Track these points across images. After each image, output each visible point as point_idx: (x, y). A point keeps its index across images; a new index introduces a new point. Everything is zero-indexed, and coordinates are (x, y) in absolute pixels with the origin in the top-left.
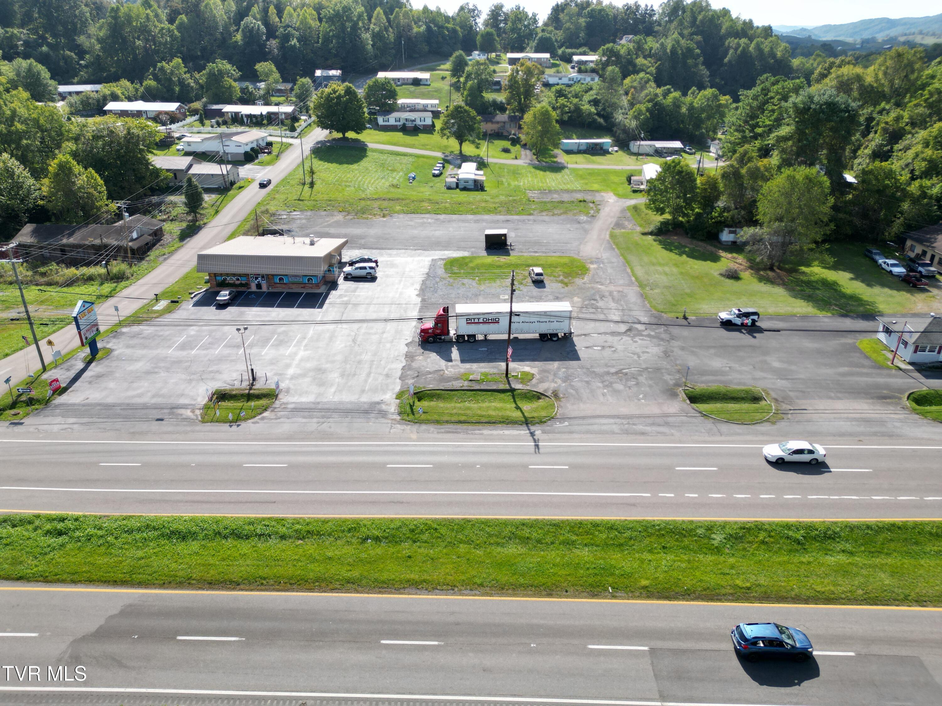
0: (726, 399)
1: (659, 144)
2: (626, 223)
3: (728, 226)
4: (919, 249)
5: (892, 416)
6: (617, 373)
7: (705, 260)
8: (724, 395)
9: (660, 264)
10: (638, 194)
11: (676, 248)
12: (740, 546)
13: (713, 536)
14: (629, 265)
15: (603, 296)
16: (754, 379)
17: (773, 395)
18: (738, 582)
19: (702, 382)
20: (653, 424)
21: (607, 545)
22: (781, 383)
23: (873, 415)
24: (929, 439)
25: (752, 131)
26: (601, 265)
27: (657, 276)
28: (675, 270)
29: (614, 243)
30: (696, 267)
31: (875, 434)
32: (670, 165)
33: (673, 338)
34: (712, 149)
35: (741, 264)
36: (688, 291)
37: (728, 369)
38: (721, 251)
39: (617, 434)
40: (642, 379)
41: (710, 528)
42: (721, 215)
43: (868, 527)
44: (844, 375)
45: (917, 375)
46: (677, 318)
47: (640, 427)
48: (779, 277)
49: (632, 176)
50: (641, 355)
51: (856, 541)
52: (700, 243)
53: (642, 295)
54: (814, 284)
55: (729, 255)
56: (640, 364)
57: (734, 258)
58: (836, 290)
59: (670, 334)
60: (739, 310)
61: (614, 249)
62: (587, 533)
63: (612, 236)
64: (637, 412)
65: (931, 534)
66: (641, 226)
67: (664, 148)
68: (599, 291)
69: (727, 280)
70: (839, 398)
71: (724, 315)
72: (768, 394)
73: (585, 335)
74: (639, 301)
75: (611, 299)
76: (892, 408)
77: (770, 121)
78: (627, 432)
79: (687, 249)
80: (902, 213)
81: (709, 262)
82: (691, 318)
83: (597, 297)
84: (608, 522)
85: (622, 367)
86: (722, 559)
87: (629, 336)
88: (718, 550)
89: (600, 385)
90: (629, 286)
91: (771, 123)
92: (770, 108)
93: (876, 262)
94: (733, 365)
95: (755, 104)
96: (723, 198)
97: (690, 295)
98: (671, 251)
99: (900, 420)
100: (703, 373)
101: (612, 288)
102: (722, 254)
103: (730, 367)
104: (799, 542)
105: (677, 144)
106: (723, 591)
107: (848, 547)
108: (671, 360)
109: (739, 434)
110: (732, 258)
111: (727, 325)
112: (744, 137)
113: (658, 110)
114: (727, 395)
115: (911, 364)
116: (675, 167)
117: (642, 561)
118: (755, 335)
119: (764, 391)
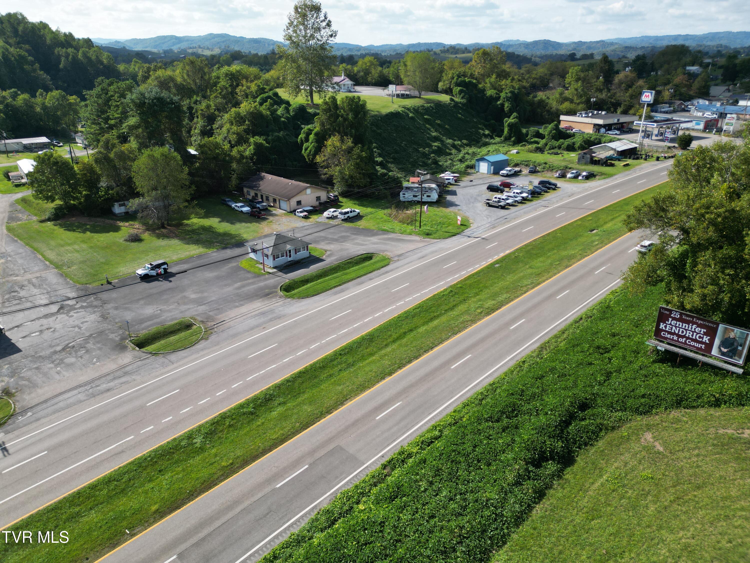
0: (167, 335)
1: (26, 141)
2: (20, 215)
3: (117, 201)
4: (252, 193)
5: (276, 304)
6: (63, 349)
7: (108, 232)
8: (164, 332)
9: (69, 245)
10: (22, 188)
11: (78, 227)
12: (216, 437)
13: (195, 441)
14: (39, 252)
15: (23, 286)
16: (182, 312)
17: (199, 318)
18: (224, 464)
19: (143, 329)
20: (115, 379)
21: (110, 497)
22: (202, 309)
23: (265, 309)
24: (300, 311)
25: (106, 123)
26: (9, 259)
27: (69, 255)
28: (84, 246)
29: (15, 235)
30: (102, 239)
31: (271, 320)
32: (43, 159)
33: (105, 302)
34: (78, 140)
35: (139, 229)
36: (102, 260)
37: (159, 311)
38: (118, 222)
39: (84, 401)
40: (90, 346)
41: (190, 436)
42: (106, 193)
43: (288, 381)
44: (239, 288)
45: (280, 274)
46: (102, 285)
47: (104, 386)
48: (171, 232)
49: (9, 172)
50: (81, 325)
51: (284, 394)
52: (98, 219)
53: (62, 275)
54: (197, 231)
55: (127, 224)
56: (83, 334)
57: (131, 225)
58: (213, 232)
59: (101, 300)
60: (151, 264)
61: (16, 241)
62: (89, 498)
63: (9, 229)
64: (97, 375)
65: (320, 368)
66: (36, 215)
67: (32, 144)
68: (16, 283)
69: (133, 244)
70: (242, 305)
71: (141, 272)
72: (195, 319)
73: (17, 327)
74: (61, 280)
75: (32, 287)
76: (274, 300)
77: (118, 114)
78: (93, 395)
79: (88, 227)
80: (234, 170)
81: (111, 233)
82: (114, 281)
83: (17, 289)
84: (104, 477)
85: (67, 342)
86: (206, 454)
87: (63, 313)
88: (202, 449)
89: (52, 365)
90: (45, 270)
91: (119, 116)
92: (114, 104)
93: (231, 207)
94: (162, 307)
95: (100, 101)
96: (104, 179)
97: (106, 263)
98: (74, 231)
99: (281, 306)
100: (142, 321)
101: (28, 276)
102: (121, 224)
103: (160, 310)
104: (252, 413)
105: (44, 140)
106: (216, 476)
107: (281, 400)
108: (111, 321)
109: (186, 357)
110: (129, 225)
111: (146, 278)
112: (101, 128)
113: (11, 110)
114: (166, 332)
115: (274, 268)
116: (49, 159)
117: (146, 492)
118: (170, 279)
119: (191, 318)
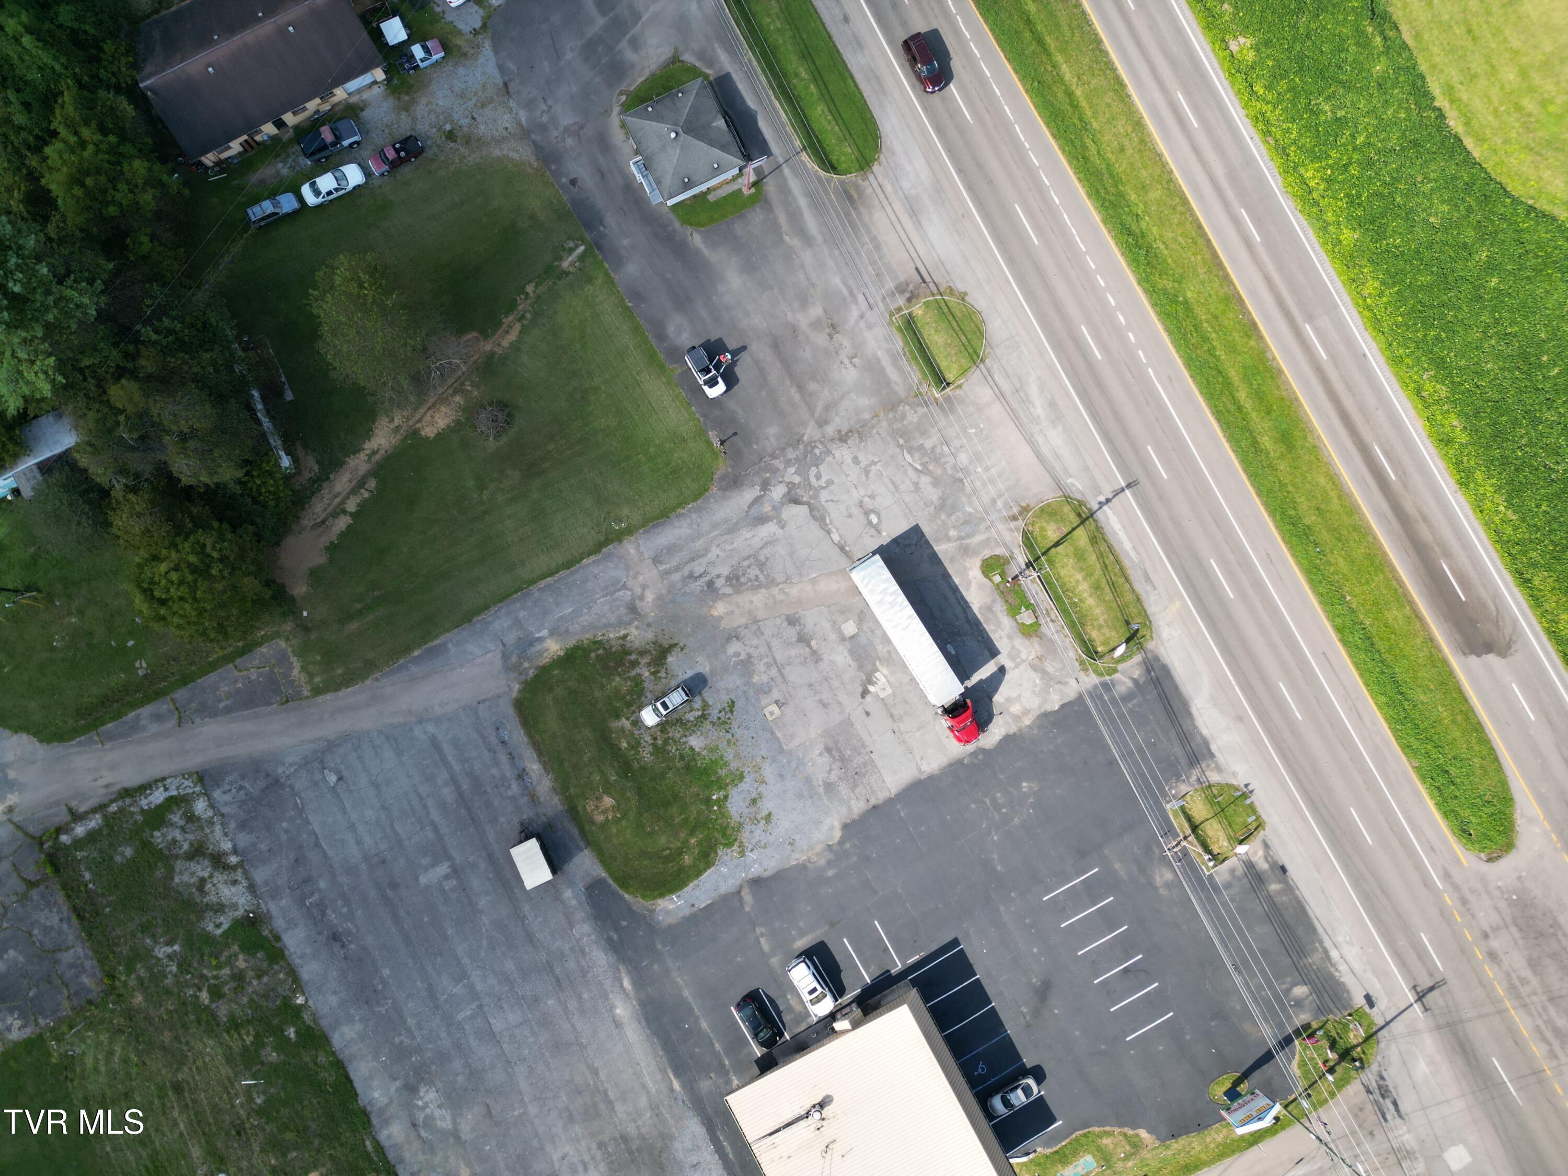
5: (888, 190)
6: (932, 474)
31: (941, 203)
40: (928, 444)
47: (1040, 410)
64: (1008, 423)
76: (870, 190)
85: (911, 473)
87: (816, 497)
